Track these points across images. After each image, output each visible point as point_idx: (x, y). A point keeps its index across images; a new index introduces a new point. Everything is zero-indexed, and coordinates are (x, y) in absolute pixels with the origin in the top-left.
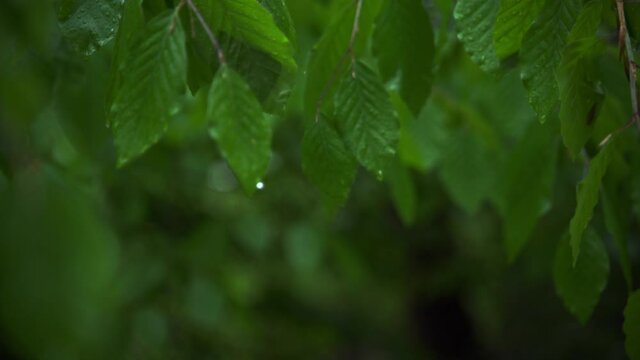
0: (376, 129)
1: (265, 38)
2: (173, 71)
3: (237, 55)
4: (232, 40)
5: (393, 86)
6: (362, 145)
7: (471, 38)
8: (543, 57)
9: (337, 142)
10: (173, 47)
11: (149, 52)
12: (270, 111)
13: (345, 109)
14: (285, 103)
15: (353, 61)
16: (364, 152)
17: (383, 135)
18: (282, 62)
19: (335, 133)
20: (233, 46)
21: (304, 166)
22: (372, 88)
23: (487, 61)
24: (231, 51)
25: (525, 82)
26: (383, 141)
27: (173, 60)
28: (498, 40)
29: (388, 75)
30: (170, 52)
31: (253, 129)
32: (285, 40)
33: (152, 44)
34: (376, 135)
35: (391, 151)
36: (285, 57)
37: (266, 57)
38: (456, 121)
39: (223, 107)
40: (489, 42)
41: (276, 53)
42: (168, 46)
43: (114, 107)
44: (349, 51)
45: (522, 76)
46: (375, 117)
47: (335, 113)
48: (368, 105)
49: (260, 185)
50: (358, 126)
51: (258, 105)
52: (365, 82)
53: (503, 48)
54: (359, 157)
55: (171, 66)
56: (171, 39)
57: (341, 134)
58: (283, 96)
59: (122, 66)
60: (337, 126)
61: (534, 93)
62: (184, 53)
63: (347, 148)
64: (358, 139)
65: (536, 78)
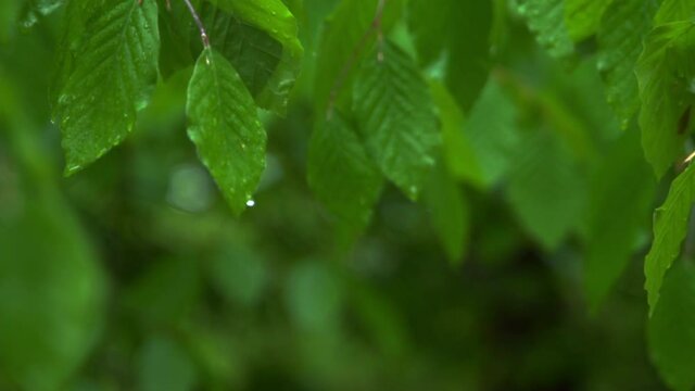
0: (409, 131)
1: (262, 10)
2: (142, 54)
3: (224, 33)
4: (219, 11)
5: (436, 73)
6: (390, 152)
7: (536, 12)
8: (627, 42)
9: (356, 148)
10: (143, 22)
11: (111, 27)
12: (266, 106)
13: (368, 103)
14: (286, 96)
15: (380, 37)
16: (393, 160)
17: (418, 139)
18: (283, 42)
19: (353, 135)
20: (220, 20)
21: (310, 178)
22: (405, 75)
23: (557, 45)
24: (217, 27)
25: (604, 75)
26: (419, 148)
27: (141, 38)
28: (572, 16)
29: (428, 56)
30: (138, 29)
31: (244, 130)
32: (289, 14)
33: (115, 18)
34: (409, 138)
35: (430, 161)
36: (287, 36)
37: (263, 36)
38: (533, 118)
39: (205, 102)
40: (560, 18)
41: (275, 31)
42: (135, 23)
43: (62, 98)
44: (374, 25)
45: (600, 65)
46: (407, 114)
47: (354, 108)
48: (399, 98)
49: (251, 203)
50: (385, 126)
51: (250, 100)
52: (395, 67)
53: (579, 28)
54: (385, 168)
55: (140, 47)
56: (140, 11)
57: (362, 137)
58: (284, 87)
59: (74, 45)
60: (356, 124)
61: (615, 90)
62: (157, 32)
63: (370, 155)
64: (385, 144)
65: (618, 69)
